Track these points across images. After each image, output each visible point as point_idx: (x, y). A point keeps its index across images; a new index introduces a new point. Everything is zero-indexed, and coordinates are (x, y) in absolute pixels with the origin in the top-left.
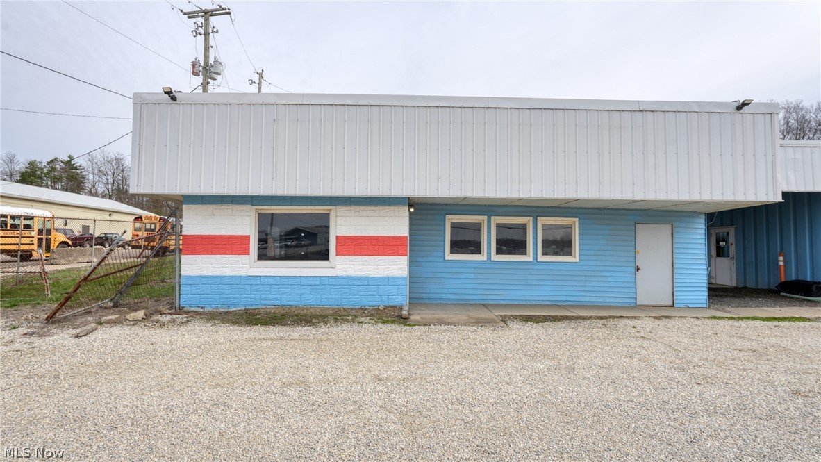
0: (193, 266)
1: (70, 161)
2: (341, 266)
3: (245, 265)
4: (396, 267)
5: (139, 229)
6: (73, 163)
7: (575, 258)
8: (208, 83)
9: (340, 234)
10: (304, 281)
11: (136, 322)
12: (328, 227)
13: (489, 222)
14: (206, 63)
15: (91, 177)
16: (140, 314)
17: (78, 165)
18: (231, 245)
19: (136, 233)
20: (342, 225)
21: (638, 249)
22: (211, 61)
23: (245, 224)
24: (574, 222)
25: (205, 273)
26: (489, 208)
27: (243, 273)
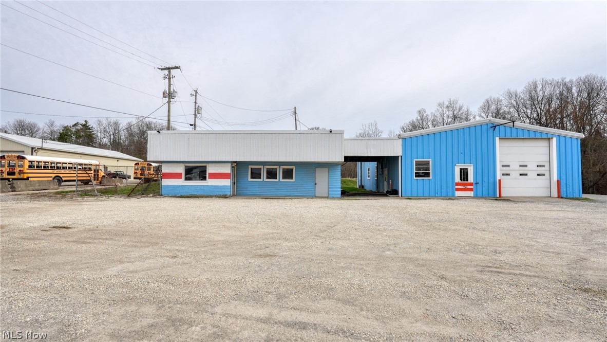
0: (165, 182)
1: (86, 124)
2: (210, 182)
3: (181, 182)
4: (227, 182)
5: (137, 169)
6: (87, 125)
7: (293, 180)
8: (170, 101)
9: (210, 172)
10: (199, 187)
11: (150, 197)
12: (206, 171)
13: (264, 168)
14: (169, 92)
15: (99, 134)
16: (151, 195)
17: (91, 126)
18: (177, 176)
19: (136, 171)
20: (210, 170)
21: (316, 177)
22: (172, 90)
23: (181, 170)
24: (293, 167)
25: (169, 184)
26: (264, 163)
27: (180, 184)
